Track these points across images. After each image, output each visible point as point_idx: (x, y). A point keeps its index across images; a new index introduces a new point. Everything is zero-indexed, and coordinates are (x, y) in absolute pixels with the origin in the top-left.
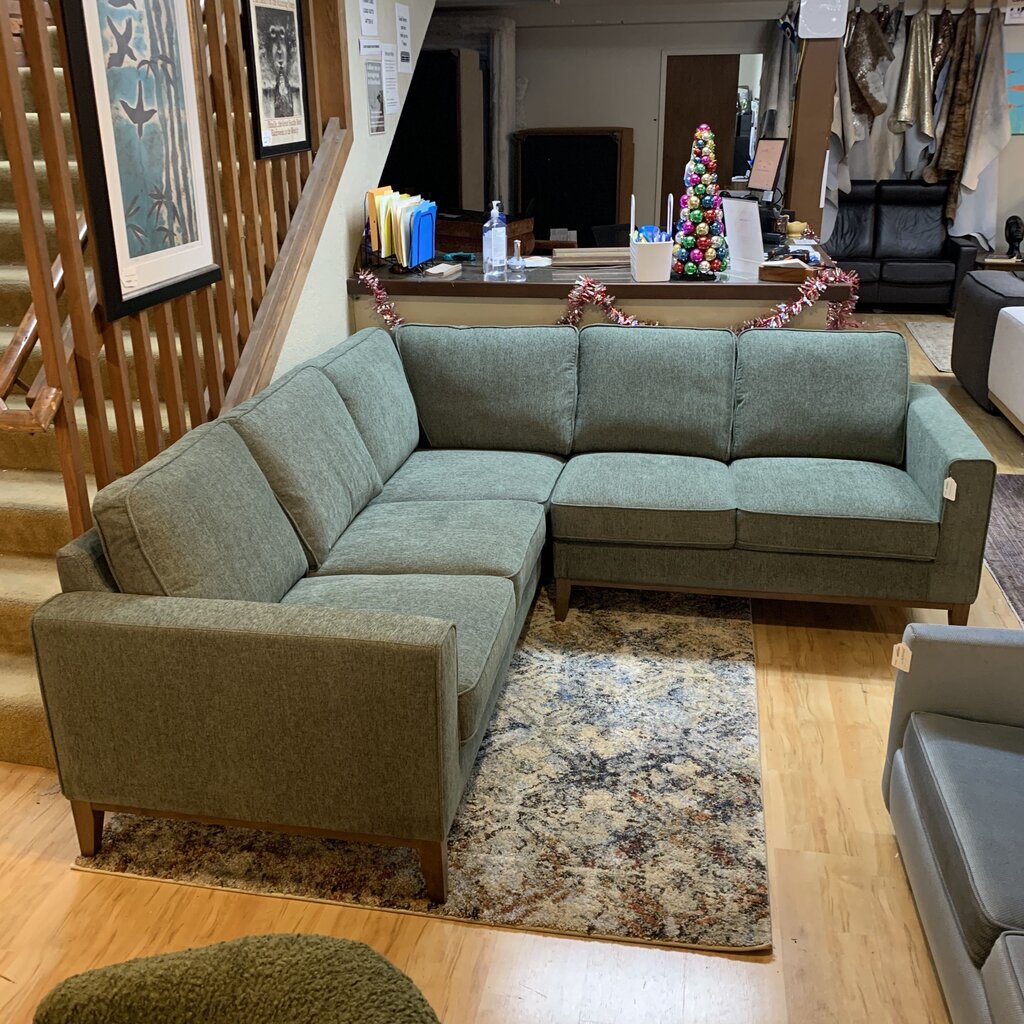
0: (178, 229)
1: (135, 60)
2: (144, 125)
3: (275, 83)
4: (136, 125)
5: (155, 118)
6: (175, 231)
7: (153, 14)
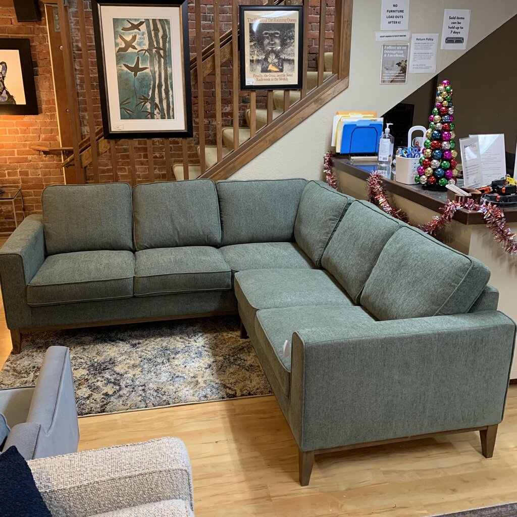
0: (157, 113)
1: (137, 49)
2: (138, 73)
3: (264, 57)
4: (133, 73)
5: (148, 71)
6: (155, 113)
7: (153, 32)
